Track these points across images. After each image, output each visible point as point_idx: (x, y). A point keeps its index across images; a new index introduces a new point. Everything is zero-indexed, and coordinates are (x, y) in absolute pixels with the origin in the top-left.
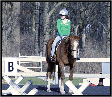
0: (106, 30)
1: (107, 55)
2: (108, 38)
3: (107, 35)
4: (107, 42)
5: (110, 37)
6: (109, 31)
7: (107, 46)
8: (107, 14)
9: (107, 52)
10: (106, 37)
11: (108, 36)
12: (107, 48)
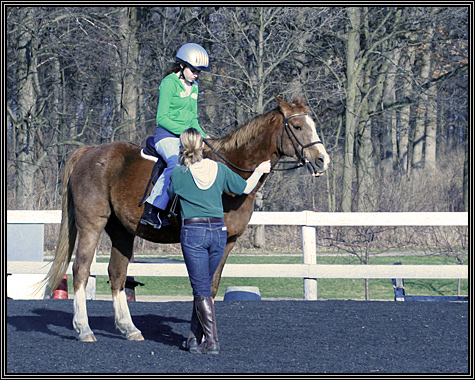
0: (14, 117)
1: (19, 193)
2: (22, 144)
3: (18, 134)
4: (17, 156)
5: (26, 138)
6: (25, 121)
7: (17, 166)
8: (18, 71)
9: (20, 184)
10: (15, 139)
11: (21, 136)
12: (17, 173)
